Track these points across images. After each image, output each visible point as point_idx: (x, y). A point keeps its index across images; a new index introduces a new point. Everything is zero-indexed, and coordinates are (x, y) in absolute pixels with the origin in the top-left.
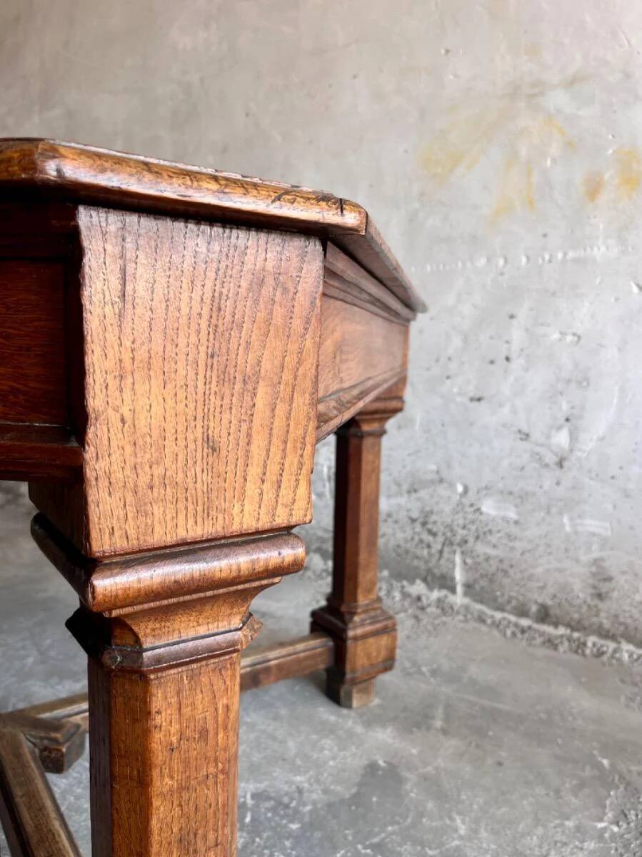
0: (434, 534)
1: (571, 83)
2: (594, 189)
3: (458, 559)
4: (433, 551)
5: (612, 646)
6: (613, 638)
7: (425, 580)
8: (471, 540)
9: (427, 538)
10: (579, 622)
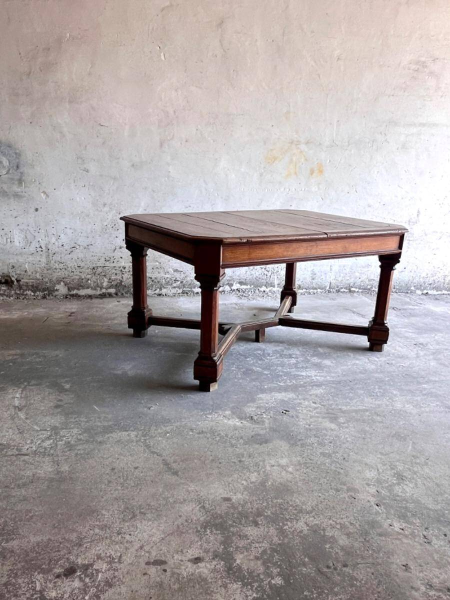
0: (268, 271)
1: (307, 143)
2: (312, 172)
3: (276, 277)
4: (268, 276)
5: (315, 291)
6: (316, 289)
7: (265, 286)
8: (280, 271)
9: (266, 273)
10: (308, 287)
